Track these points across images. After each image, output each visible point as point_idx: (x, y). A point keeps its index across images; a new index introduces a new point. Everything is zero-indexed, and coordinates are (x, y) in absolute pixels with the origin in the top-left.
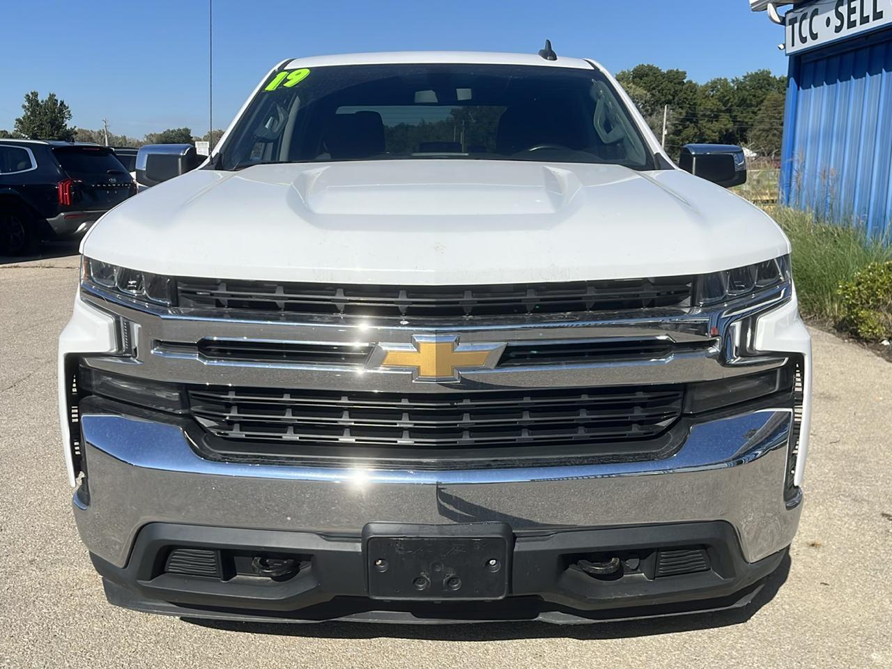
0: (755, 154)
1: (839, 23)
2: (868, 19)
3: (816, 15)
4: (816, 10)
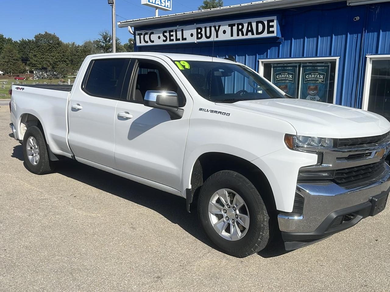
0: (2, 73)
1: (165, 39)
2: (179, 40)
3: (153, 34)
4: (153, 32)
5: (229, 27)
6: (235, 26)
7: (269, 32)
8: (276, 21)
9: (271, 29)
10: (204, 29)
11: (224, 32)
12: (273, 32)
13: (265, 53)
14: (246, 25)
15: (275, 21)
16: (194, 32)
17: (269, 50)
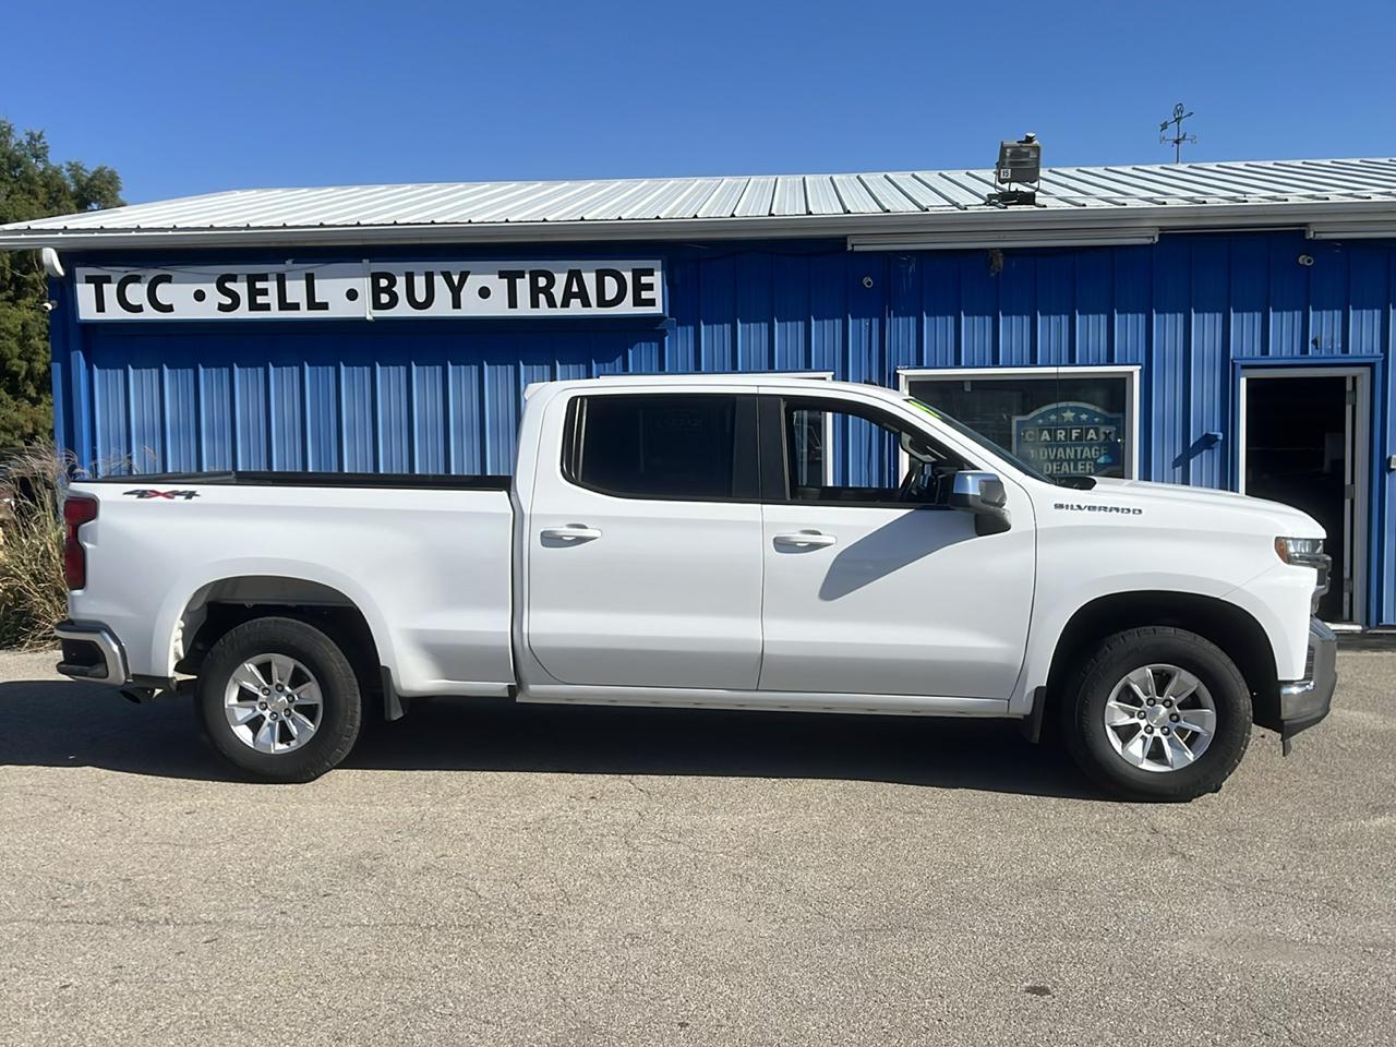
1: (228, 301)
2: (296, 307)
3: (170, 282)
4: (171, 276)
5: (500, 277)
6: (523, 277)
7: (638, 302)
8: (660, 273)
9: (645, 295)
10: (404, 278)
11: (484, 293)
12: (651, 302)
13: (617, 357)
14: (561, 279)
15: (658, 275)
16: (364, 285)
17: (630, 352)
